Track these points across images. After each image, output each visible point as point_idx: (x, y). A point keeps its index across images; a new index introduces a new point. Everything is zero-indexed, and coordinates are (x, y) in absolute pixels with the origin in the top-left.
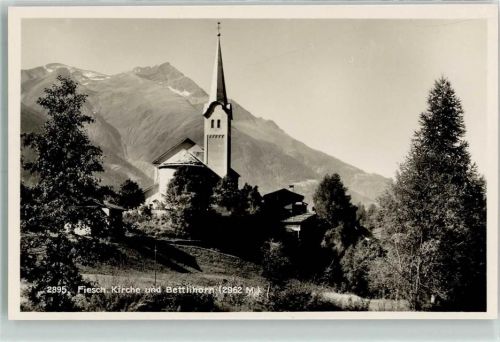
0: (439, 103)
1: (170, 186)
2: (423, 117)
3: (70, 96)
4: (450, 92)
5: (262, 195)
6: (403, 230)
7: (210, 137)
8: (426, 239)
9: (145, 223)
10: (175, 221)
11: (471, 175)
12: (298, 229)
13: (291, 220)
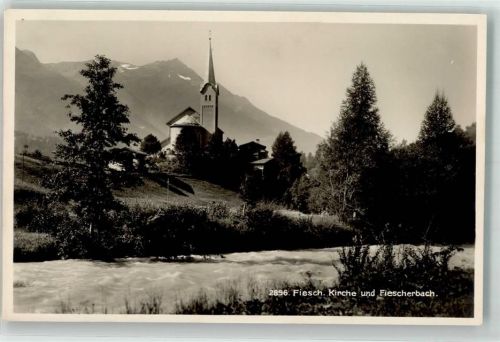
0: (360, 82)
1: (178, 139)
2: (349, 91)
3: (105, 70)
4: (366, 74)
5: (238, 145)
6: (336, 168)
7: (204, 107)
8: (350, 174)
9: (161, 164)
10: (181, 163)
11: (380, 130)
12: (262, 168)
13: (258, 162)
